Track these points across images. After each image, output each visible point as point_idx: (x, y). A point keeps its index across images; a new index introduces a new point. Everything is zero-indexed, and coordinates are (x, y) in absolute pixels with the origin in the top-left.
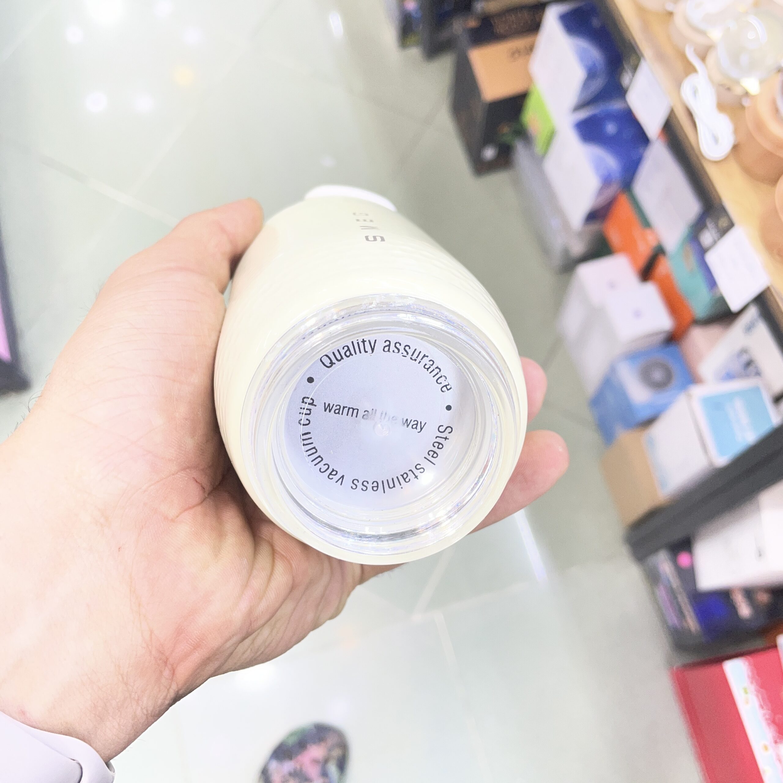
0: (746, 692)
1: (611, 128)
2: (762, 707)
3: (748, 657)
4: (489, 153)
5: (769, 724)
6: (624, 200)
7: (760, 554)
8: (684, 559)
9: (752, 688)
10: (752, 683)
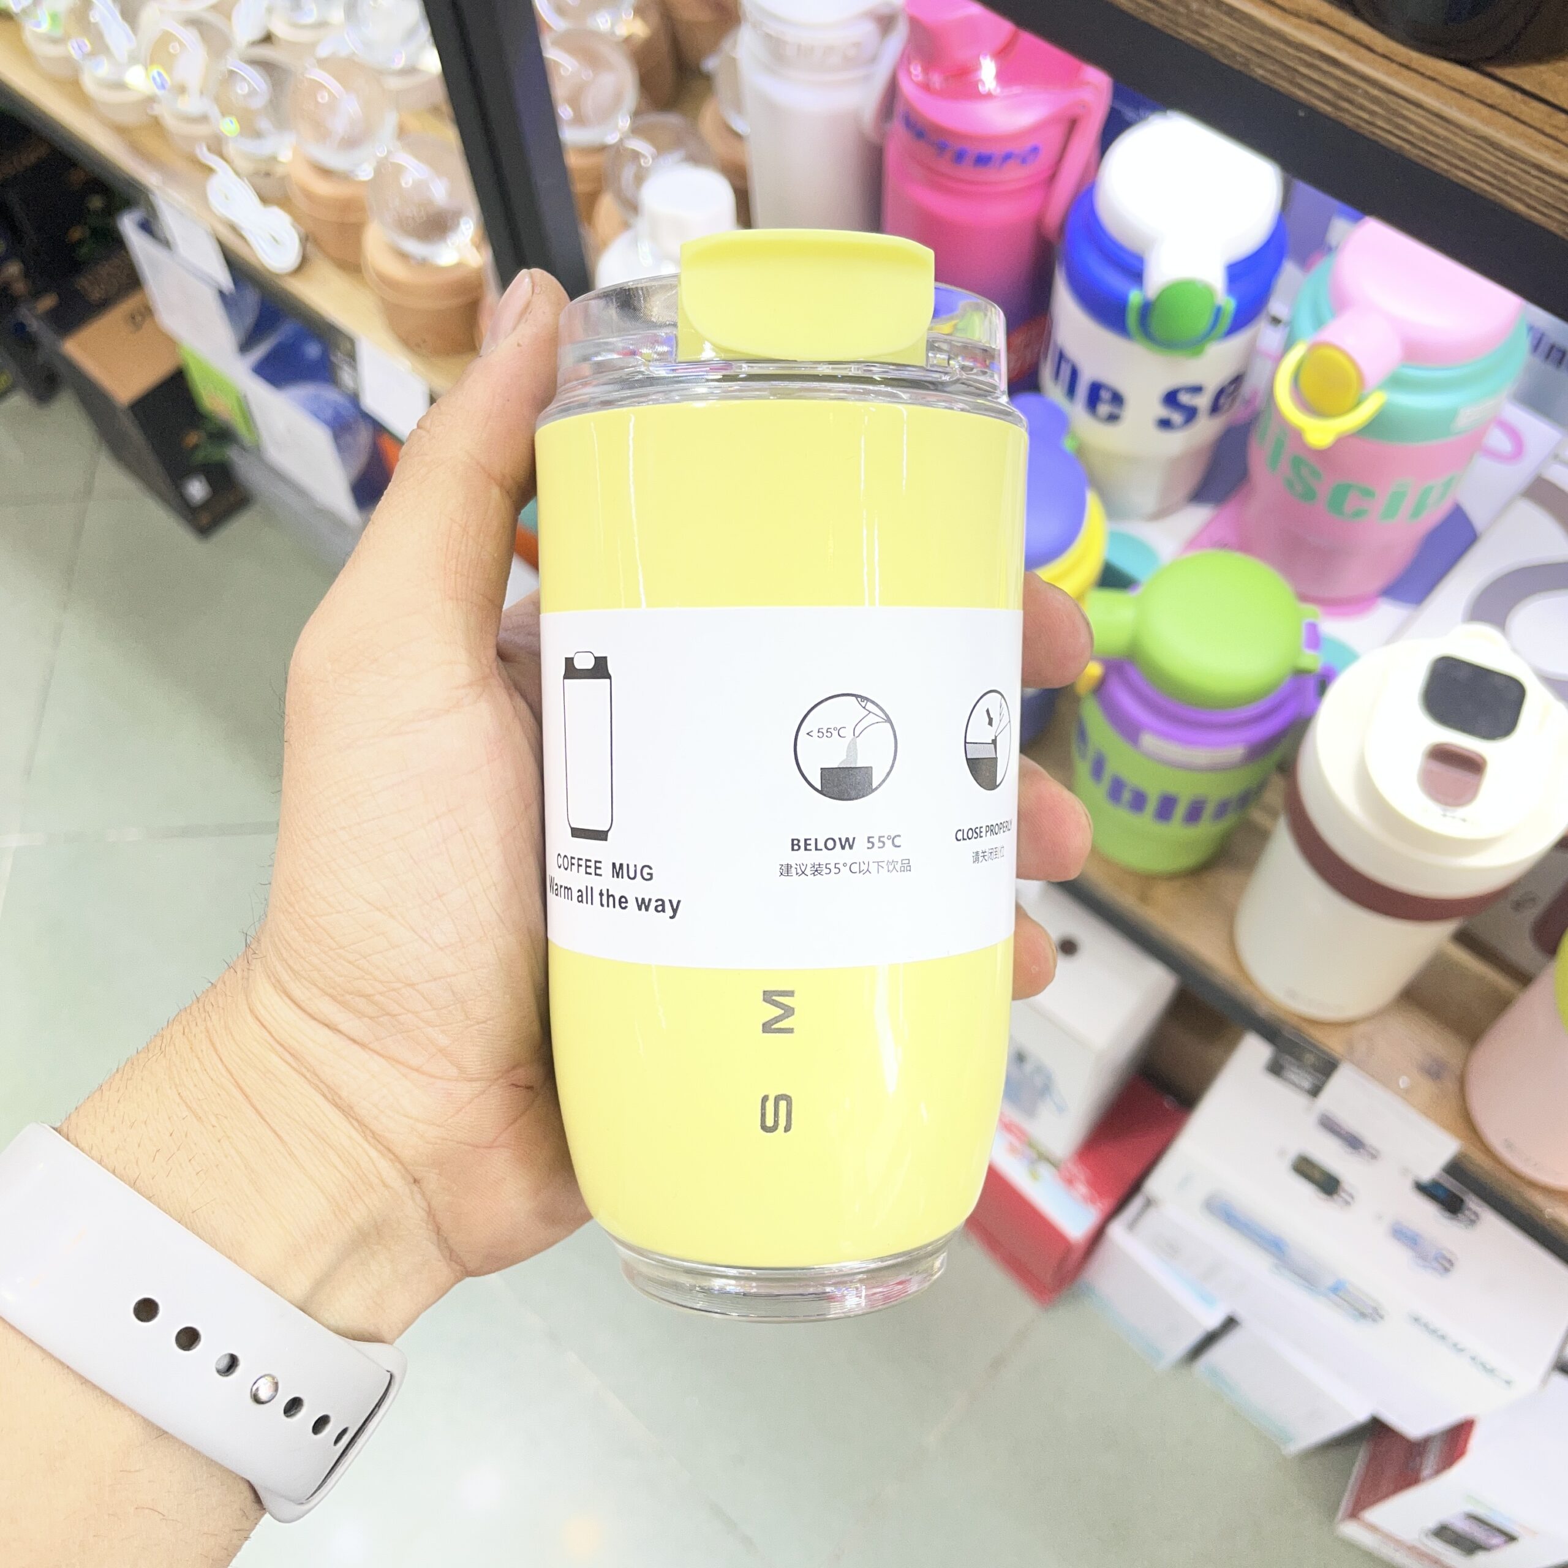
1: (313, 351)
4: (197, 490)
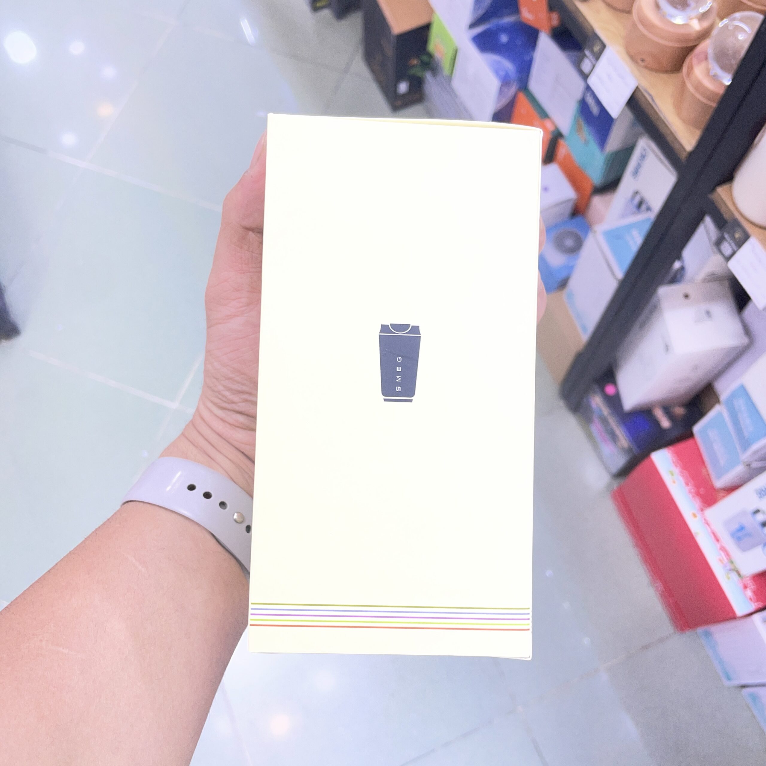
0: (672, 475)
1: (504, 38)
2: (687, 484)
3: (670, 447)
4: (403, 87)
5: (693, 496)
6: (522, 98)
7: (667, 348)
8: (610, 390)
9: (677, 471)
10: (677, 466)
